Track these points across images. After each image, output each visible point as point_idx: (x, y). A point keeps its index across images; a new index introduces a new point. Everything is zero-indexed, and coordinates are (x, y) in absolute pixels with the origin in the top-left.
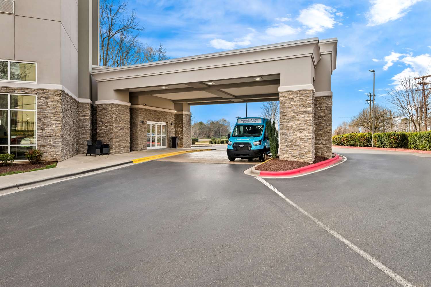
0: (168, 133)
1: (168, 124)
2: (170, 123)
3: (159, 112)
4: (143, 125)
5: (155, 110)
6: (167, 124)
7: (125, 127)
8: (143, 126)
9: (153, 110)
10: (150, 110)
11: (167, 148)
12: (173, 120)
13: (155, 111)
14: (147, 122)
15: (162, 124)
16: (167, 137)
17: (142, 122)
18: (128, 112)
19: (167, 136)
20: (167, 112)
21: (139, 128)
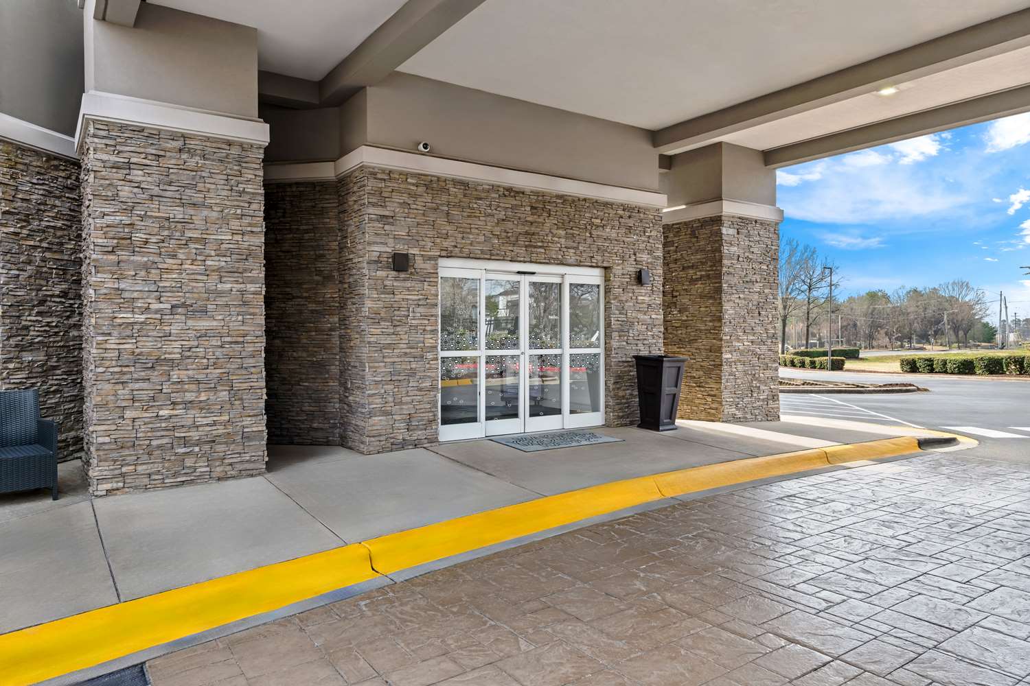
0: (615, 335)
1: (616, 282)
2: (631, 268)
3: (542, 203)
4: (408, 284)
5: (510, 190)
6: (607, 280)
7: (220, 294)
8: (406, 290)
9: (494, 188)
10: (463, 184)
11: (607, 425)
12: (650, 252)
13: (511, 192)
14: (443, 262)
15: (568, 281)
16: (607, 356)
17: (400, 263)
18: (250, 188)
19: (608, 350)
20: (607, 205)
21: (369, 304)
